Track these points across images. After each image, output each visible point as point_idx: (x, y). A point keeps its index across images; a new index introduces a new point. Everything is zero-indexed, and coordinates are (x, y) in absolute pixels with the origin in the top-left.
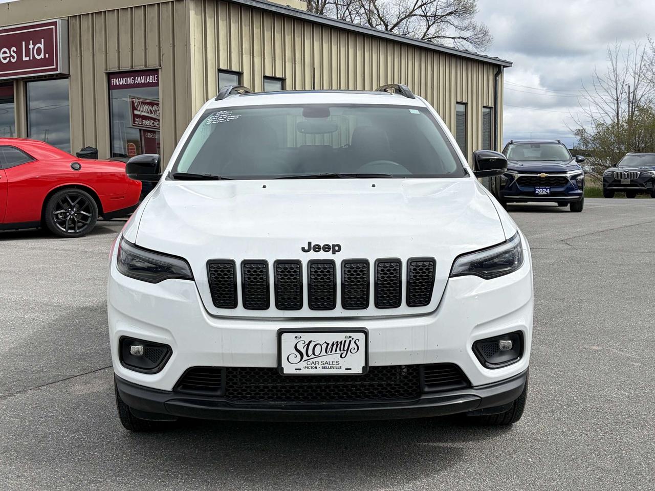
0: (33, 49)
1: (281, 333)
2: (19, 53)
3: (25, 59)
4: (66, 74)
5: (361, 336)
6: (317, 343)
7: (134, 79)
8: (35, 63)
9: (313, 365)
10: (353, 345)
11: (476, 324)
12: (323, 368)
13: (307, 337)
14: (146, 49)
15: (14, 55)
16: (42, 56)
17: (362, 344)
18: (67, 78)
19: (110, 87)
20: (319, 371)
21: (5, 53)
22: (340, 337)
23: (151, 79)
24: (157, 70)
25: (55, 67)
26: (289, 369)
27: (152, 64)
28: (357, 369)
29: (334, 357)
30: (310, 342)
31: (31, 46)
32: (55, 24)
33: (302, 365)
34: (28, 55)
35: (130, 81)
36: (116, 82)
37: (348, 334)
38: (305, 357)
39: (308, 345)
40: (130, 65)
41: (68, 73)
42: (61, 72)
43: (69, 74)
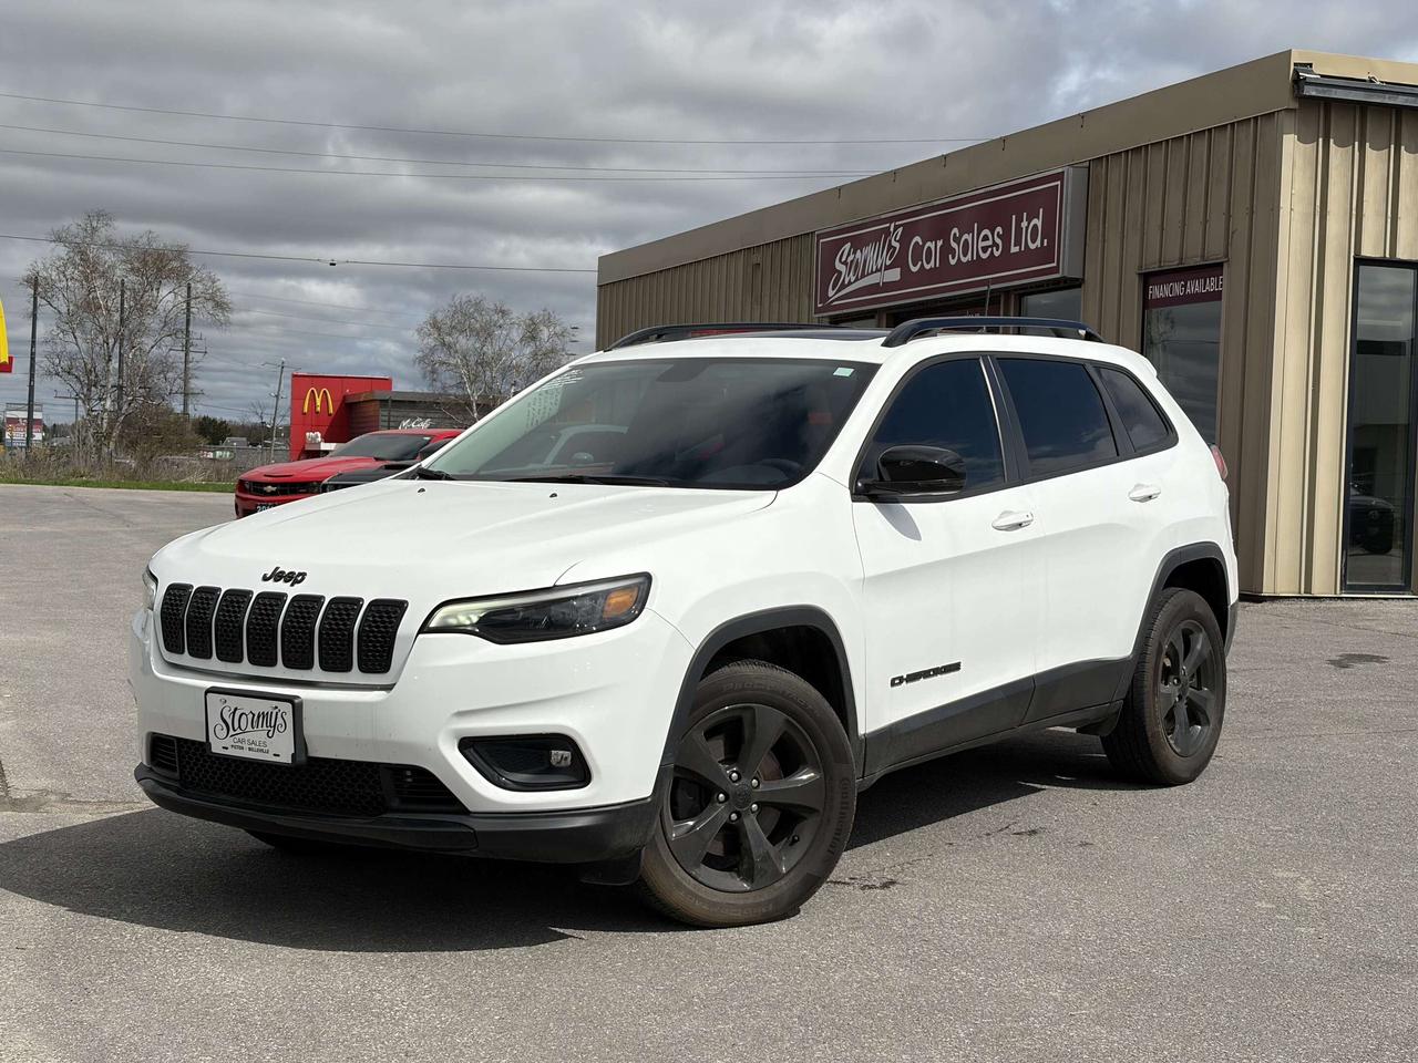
0: (1027, 228)
1: (208, 691)
2: (1005, 237)
3: (1014, 249)
4: (1077, 279)
5: (287, 707)
6: (242, 711)
7: (1185, 286)
8: (1028, 257)
9: (239, 744)
10: (280, 721)
11: (456, 711)
12: (250, 749)
13: (233, 701)
14: (1206, 221)
15: (998, 241)
16: (1038, 243)
17: (289, 718)
18: (1080, 286)
19: (1147, 303)
20: (246, 754)
21: (986, 238)
22: (266, 706)
23: (1211, 285)
24: (1220, 265)
25: (1054, 265)
26: (217, 748)
27: (1215, 252)
28: (286, 758)
29: (259, 735)
30: (236, 709)
31: (1024, 224)
32: (1060, 176)
33: (229, 742)
34: (1018, 243)
35: (1178, 289)
36: (1157, 292)
37: (275, 703)
38: (232, 732)
39: (234, 713)
40: (1178, 256)
41: (1079, 276)
42: (1066, 274)
43: (1083, 280)
